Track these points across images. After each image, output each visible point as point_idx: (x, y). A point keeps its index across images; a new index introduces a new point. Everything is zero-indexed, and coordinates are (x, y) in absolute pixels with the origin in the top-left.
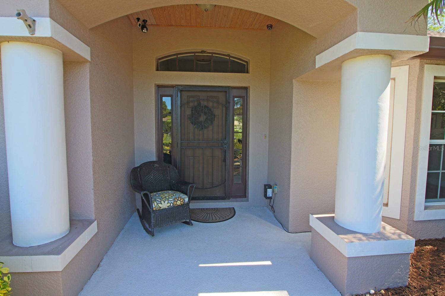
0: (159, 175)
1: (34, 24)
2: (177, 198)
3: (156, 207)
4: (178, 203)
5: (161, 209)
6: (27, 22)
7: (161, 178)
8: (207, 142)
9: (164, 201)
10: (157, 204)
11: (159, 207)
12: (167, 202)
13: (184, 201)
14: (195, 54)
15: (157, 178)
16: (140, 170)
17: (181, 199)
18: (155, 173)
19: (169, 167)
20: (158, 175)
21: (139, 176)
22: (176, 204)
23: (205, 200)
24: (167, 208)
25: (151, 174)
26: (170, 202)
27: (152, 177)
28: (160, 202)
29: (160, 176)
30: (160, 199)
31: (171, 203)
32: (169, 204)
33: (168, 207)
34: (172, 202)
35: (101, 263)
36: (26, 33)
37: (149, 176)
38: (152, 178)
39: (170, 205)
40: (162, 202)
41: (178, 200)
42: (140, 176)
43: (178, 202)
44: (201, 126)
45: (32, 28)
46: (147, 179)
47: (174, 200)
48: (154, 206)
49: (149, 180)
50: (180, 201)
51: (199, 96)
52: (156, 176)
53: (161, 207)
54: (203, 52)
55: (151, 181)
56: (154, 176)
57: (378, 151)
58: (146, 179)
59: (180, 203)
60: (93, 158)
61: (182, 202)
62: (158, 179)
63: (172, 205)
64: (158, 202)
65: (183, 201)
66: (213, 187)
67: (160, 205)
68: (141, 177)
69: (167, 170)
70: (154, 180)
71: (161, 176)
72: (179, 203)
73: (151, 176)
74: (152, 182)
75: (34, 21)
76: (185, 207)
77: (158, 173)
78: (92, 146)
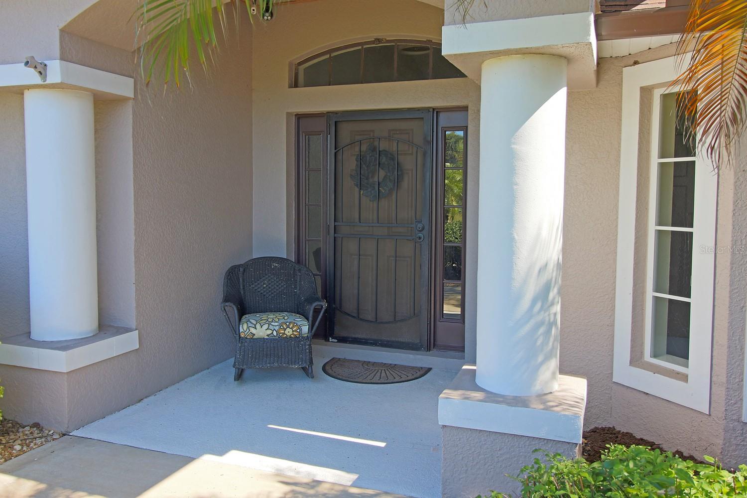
0: (280, 284)
1: (45, 70)
2: (288, 324)
3: (246, 333)
4: (286, 332)
5: (255, 337)
6: (37, 69)
7: (282, 290)
8: (388, 225)
9: (262, 324)
10: (248, 327)
11: (251, 333)
12: (266, 326)
13: (301, 330)
14: (362, 47)
15: (275, 288)
16: (244, 270)
17: (294, 326)
18: (272, 279)
19: (300, 270)
20: (277, 284)
21: (241, 280)
22: (284, 334)
23: (378, 346)
24: (266, 337)
25: (264, 280)
26: (271, 327)
27: (265, 286)
28: (254, 326)
29: (280, 286)
30: (257, 321)
31: (274, 329)
32: (269, 332)
33: (268, 335)
34: (277, 328)
35: (145, 399)
36: (38, 80)
37: (258, 284)
38: (264, 288)
39: (273, 333)
40: (258, 326)
41: (288, 327)
42: (244, 281)
43: (288, 330)
44: (373, 192)
45: (43, 74)
46: (256, 288)
47: (281, 325)
48: (241, 330)
49: (259, 290)
50: (292, 328)
51: (373, 131)
52: (273, 284)
53: (254, 335)
54: (378, 40)
55: (262, 292)
56: (269, 284)
57: (516, 237)
58: (253, 288)
59: (291, 332)
60: (136, 238)
61: (296, 331)
62: (277, 290)
63: (275, 333)
64: (250, 325)
65: (299, 330)
66: (395, 321)
67: (253, 330)
68: (245, 284)
69: (296, 275)
70: (268, 291)
71: (282, 286)
72: (289, 332)
73: (264, 284)
74: (264, 295)
75: (45, 65)
76: (302, 343)
77: (278, 280)
78: (135, 220)
